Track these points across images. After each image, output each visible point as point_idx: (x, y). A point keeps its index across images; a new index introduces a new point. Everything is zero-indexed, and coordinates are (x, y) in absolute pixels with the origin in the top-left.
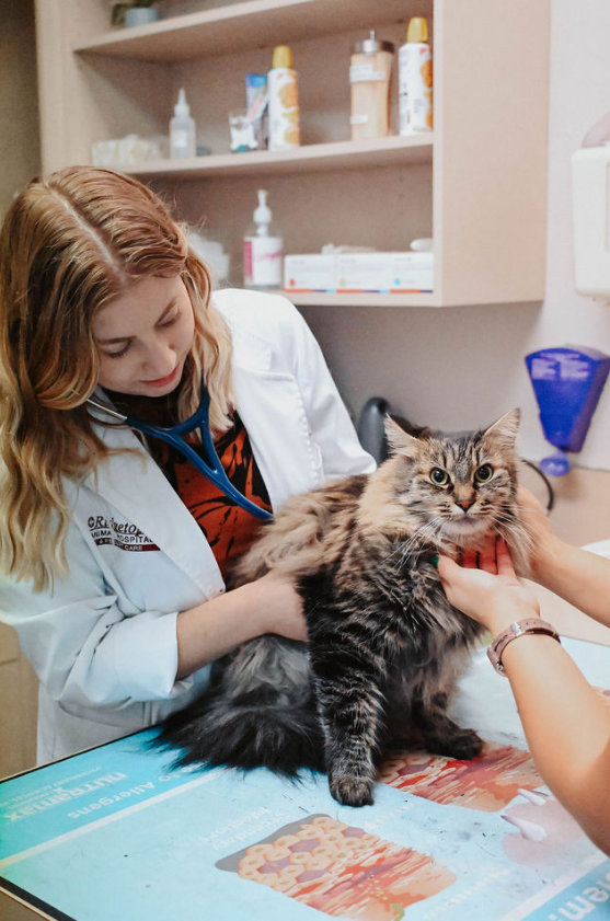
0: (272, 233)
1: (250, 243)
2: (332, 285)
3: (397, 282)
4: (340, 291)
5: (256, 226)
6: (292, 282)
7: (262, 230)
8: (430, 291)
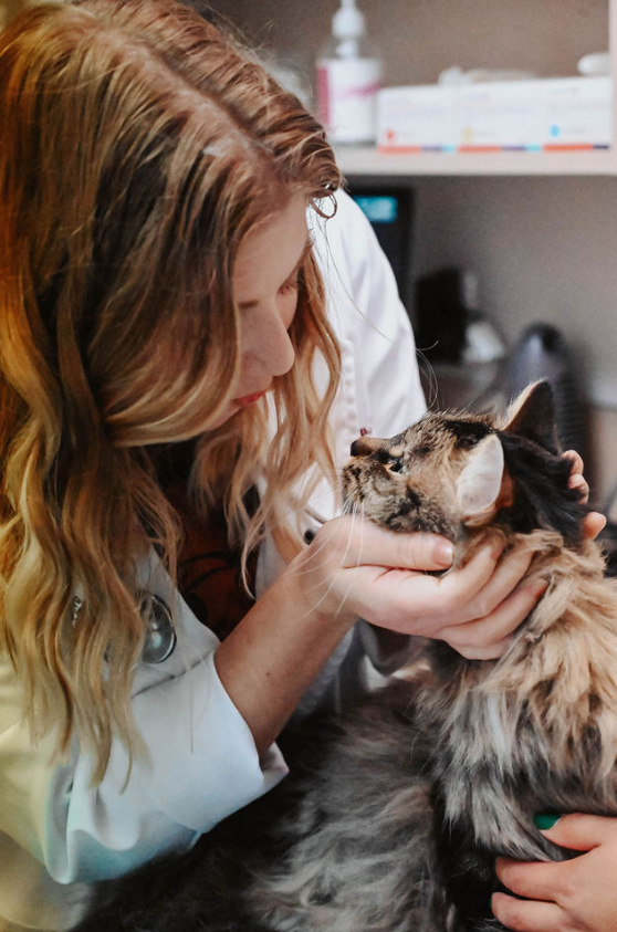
0: (364, 51)
1: (324, 72)
2: (452, 139)
3: (555, 131)
4: (466, 149)
5: (337, 42)
6: (390, 135)
7: (347, 49)
8: (605, 147)
